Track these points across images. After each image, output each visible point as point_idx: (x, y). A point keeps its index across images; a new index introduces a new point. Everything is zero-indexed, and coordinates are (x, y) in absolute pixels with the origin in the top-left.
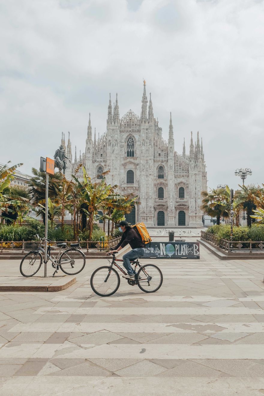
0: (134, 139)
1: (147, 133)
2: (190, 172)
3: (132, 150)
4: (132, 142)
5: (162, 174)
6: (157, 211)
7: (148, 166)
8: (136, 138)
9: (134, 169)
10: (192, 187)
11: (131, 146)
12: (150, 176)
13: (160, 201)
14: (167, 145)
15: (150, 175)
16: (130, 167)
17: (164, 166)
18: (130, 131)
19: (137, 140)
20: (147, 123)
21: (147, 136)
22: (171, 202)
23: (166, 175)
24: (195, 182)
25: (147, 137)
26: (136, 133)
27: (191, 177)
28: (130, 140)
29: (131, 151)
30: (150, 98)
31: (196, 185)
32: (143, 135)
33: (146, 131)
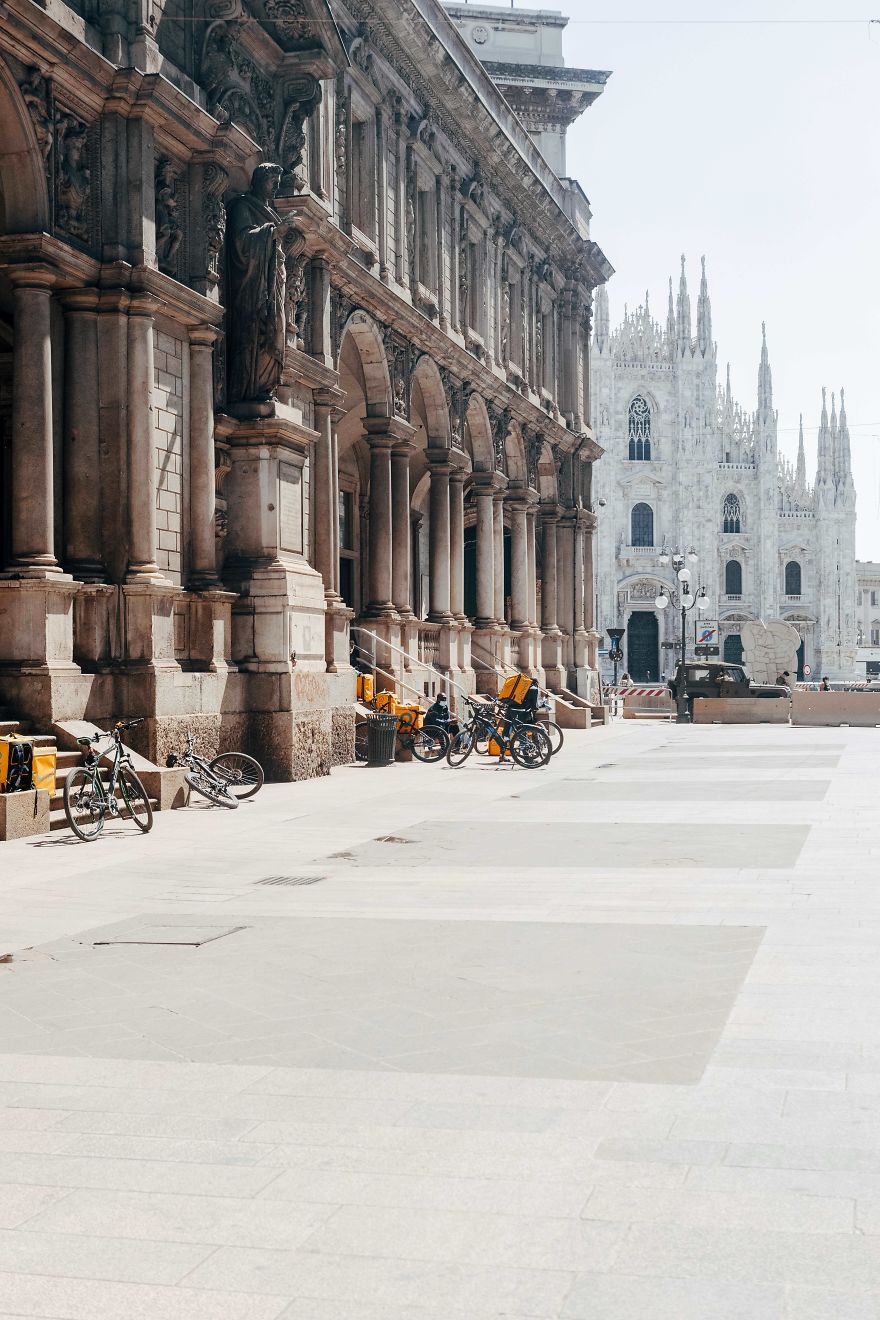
0: (649, 405)
1: (698, 386)
2: (823, 514)
3: (643, 440)
4: (645, 411)
5: (735, 519)
6: (725, 634)
7: (701, 493)
8: (658, 399)
9: (653, 499)
10: (827, 561)
11: (640, 426)
12: (709, 525)
13: (733, 603)
14: (751, 426)
15: (709, 520)
16: (644, 494)
17: (741, 491)
18: (643, 376)
19: (662, 406)
20: (698, 353)
21: (698, 395)
22: (768, 606)
23: (750, 520)
24: (836, 545)
25: (698, 399)
26: (659, 384)
27: (827, 531)
28: (636, 405)
29: (640, 440)
30: (703, 273)
31: (839, 555)
32: (688, 393)
33: (696, 381)
